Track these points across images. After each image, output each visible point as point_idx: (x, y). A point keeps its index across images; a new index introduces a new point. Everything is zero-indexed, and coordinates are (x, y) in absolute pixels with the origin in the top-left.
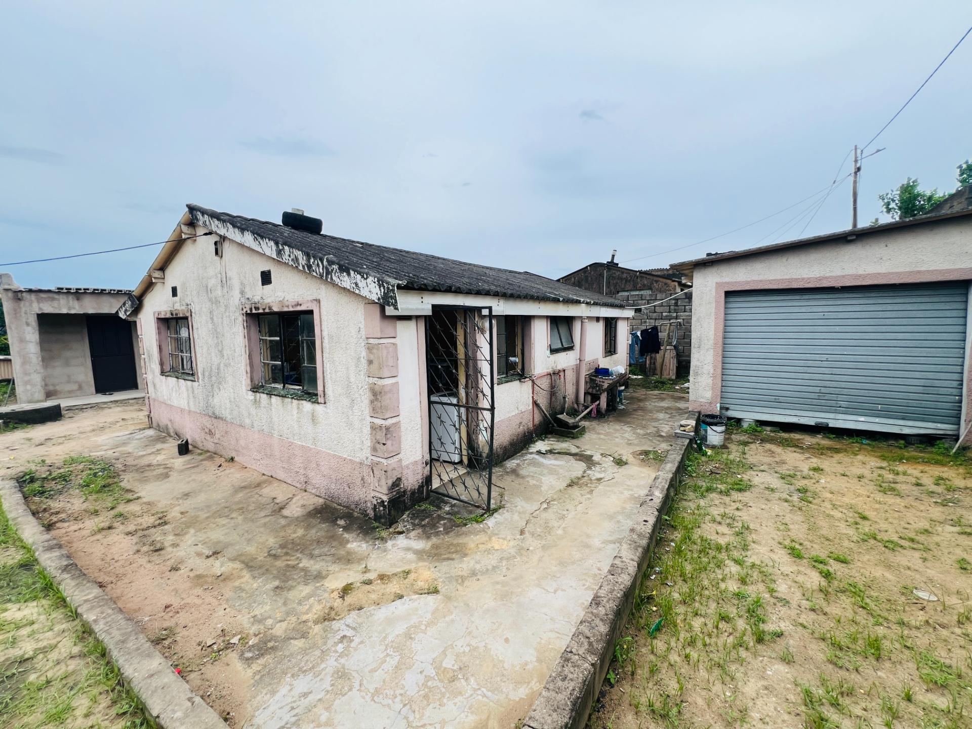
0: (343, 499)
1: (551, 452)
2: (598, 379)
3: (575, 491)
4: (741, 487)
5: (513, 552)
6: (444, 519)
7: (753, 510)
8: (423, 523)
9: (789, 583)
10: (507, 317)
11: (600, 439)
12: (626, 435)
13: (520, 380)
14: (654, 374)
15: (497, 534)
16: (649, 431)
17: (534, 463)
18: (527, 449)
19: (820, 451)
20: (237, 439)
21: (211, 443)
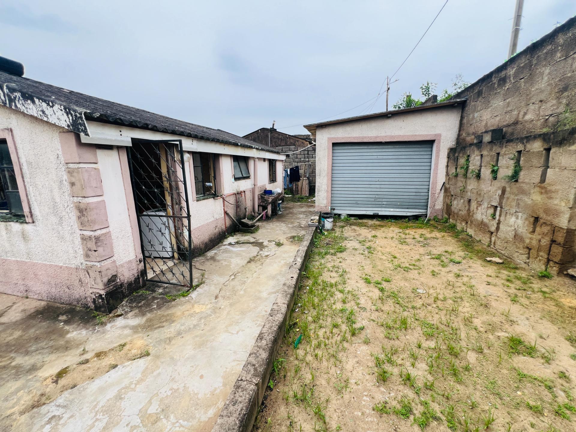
0: (65, 298)
1: (237, 243)
2: (265, 196)
3: (252, 265)
4: (342, 250)
5: (209, 312)
6: (157, 298)
7: (348, 261)
8: (140, 305)
9: (366, 298)
10: (200, 153)
11: (268, 232)
12: (283, 228)
13: (214, 198)
14: (298, 194)
15: (198, 302)
16: (295, 225)
17: (226, 251)
18: (222, 242)
19: (375, 227)
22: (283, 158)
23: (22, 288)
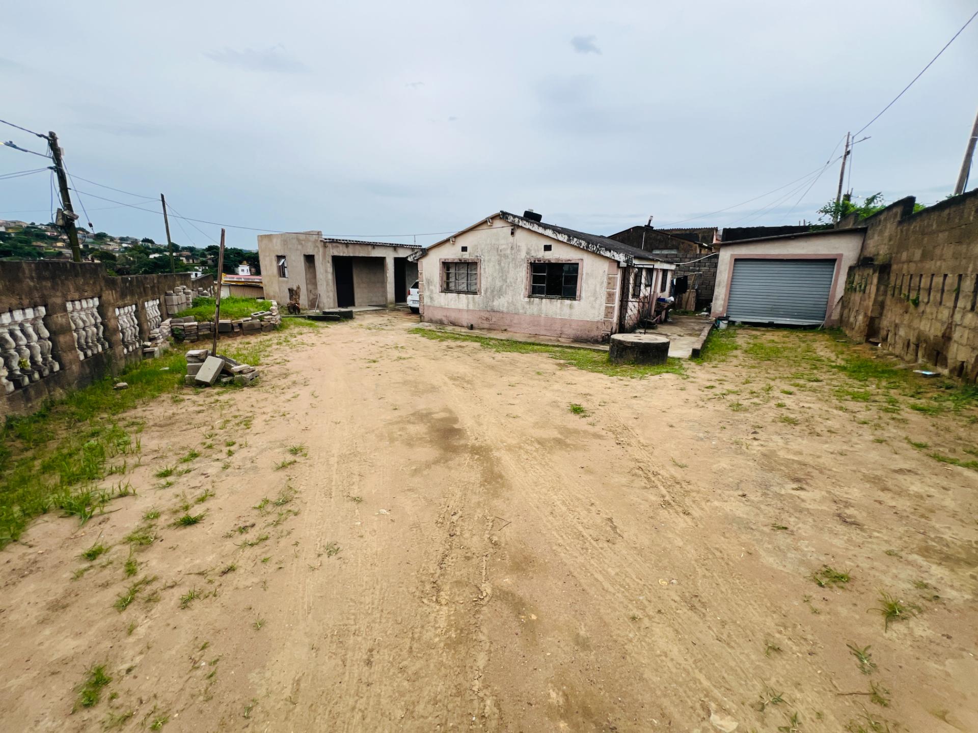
11: (667, 329)
14: (681, 308)
16: (687, 328)
20: (511, 321)
21: (486, 325)
22: (673, 267)
23: (559, 332)
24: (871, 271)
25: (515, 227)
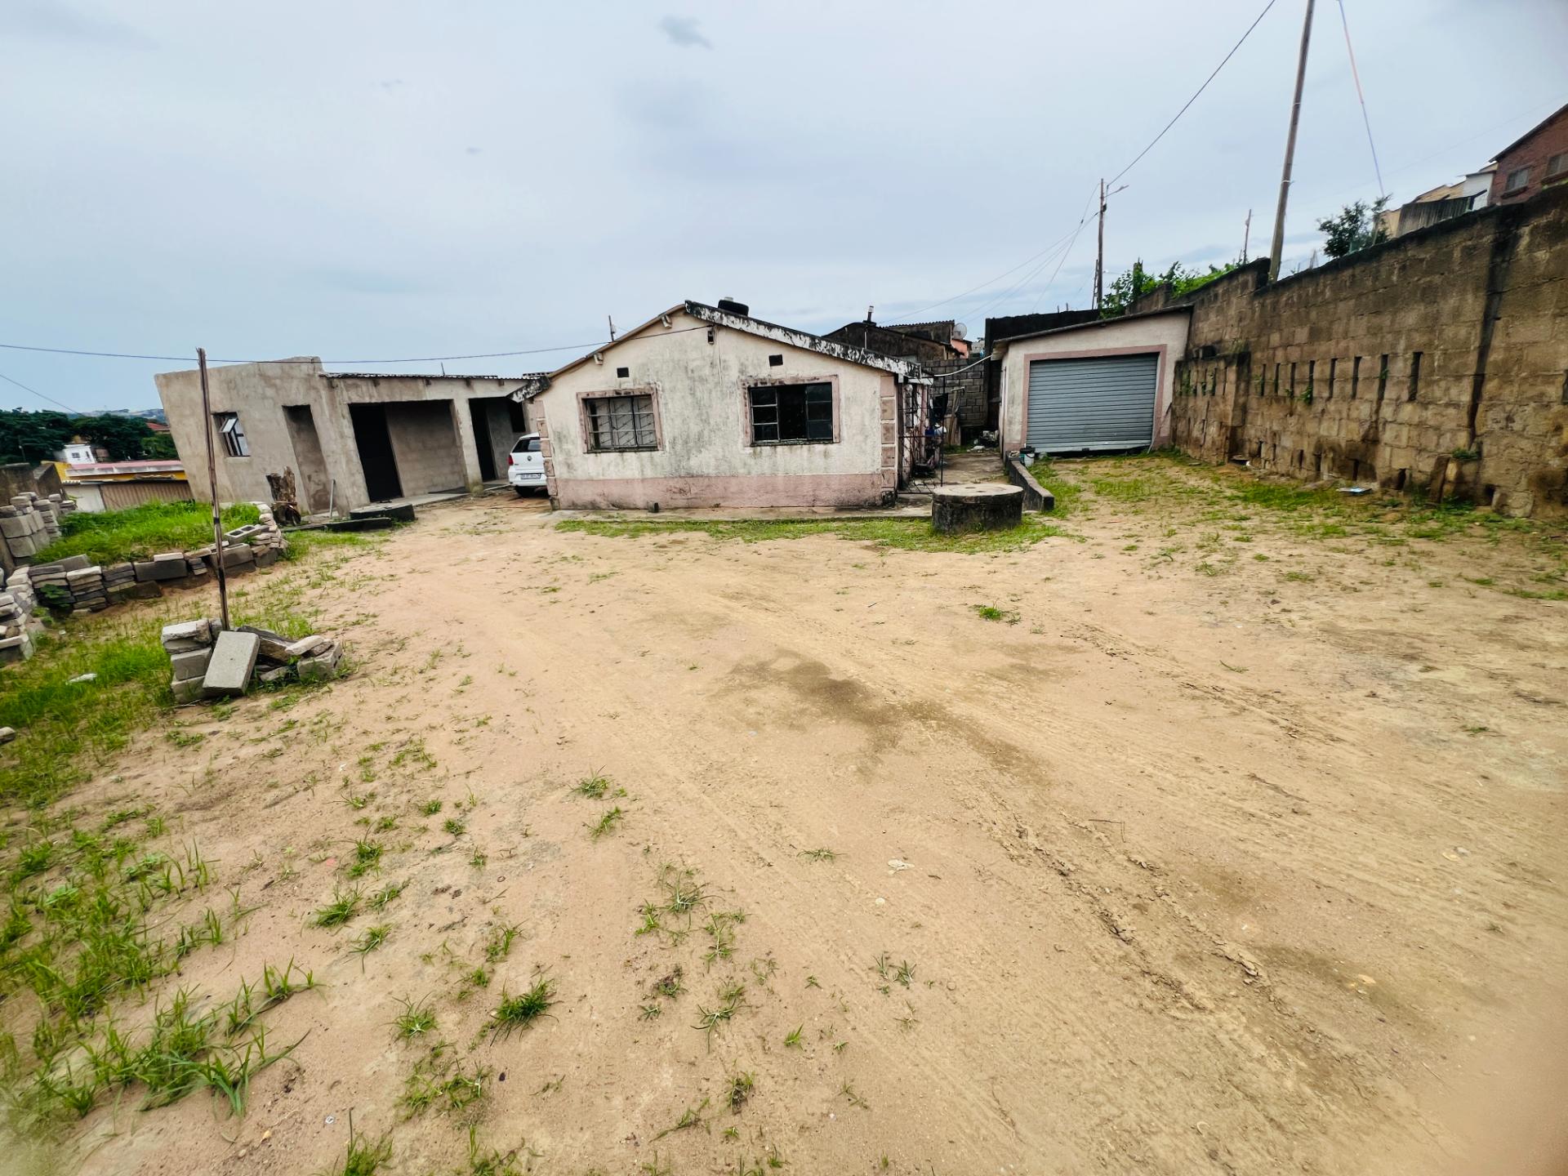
20: (725, 489)
21: (681, 501)
22: (931, 381)
23: (811, 498)
24: (1222, 365)
25: (714, 328)
